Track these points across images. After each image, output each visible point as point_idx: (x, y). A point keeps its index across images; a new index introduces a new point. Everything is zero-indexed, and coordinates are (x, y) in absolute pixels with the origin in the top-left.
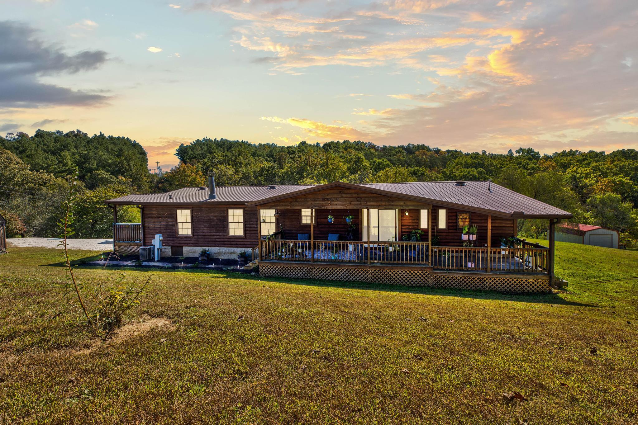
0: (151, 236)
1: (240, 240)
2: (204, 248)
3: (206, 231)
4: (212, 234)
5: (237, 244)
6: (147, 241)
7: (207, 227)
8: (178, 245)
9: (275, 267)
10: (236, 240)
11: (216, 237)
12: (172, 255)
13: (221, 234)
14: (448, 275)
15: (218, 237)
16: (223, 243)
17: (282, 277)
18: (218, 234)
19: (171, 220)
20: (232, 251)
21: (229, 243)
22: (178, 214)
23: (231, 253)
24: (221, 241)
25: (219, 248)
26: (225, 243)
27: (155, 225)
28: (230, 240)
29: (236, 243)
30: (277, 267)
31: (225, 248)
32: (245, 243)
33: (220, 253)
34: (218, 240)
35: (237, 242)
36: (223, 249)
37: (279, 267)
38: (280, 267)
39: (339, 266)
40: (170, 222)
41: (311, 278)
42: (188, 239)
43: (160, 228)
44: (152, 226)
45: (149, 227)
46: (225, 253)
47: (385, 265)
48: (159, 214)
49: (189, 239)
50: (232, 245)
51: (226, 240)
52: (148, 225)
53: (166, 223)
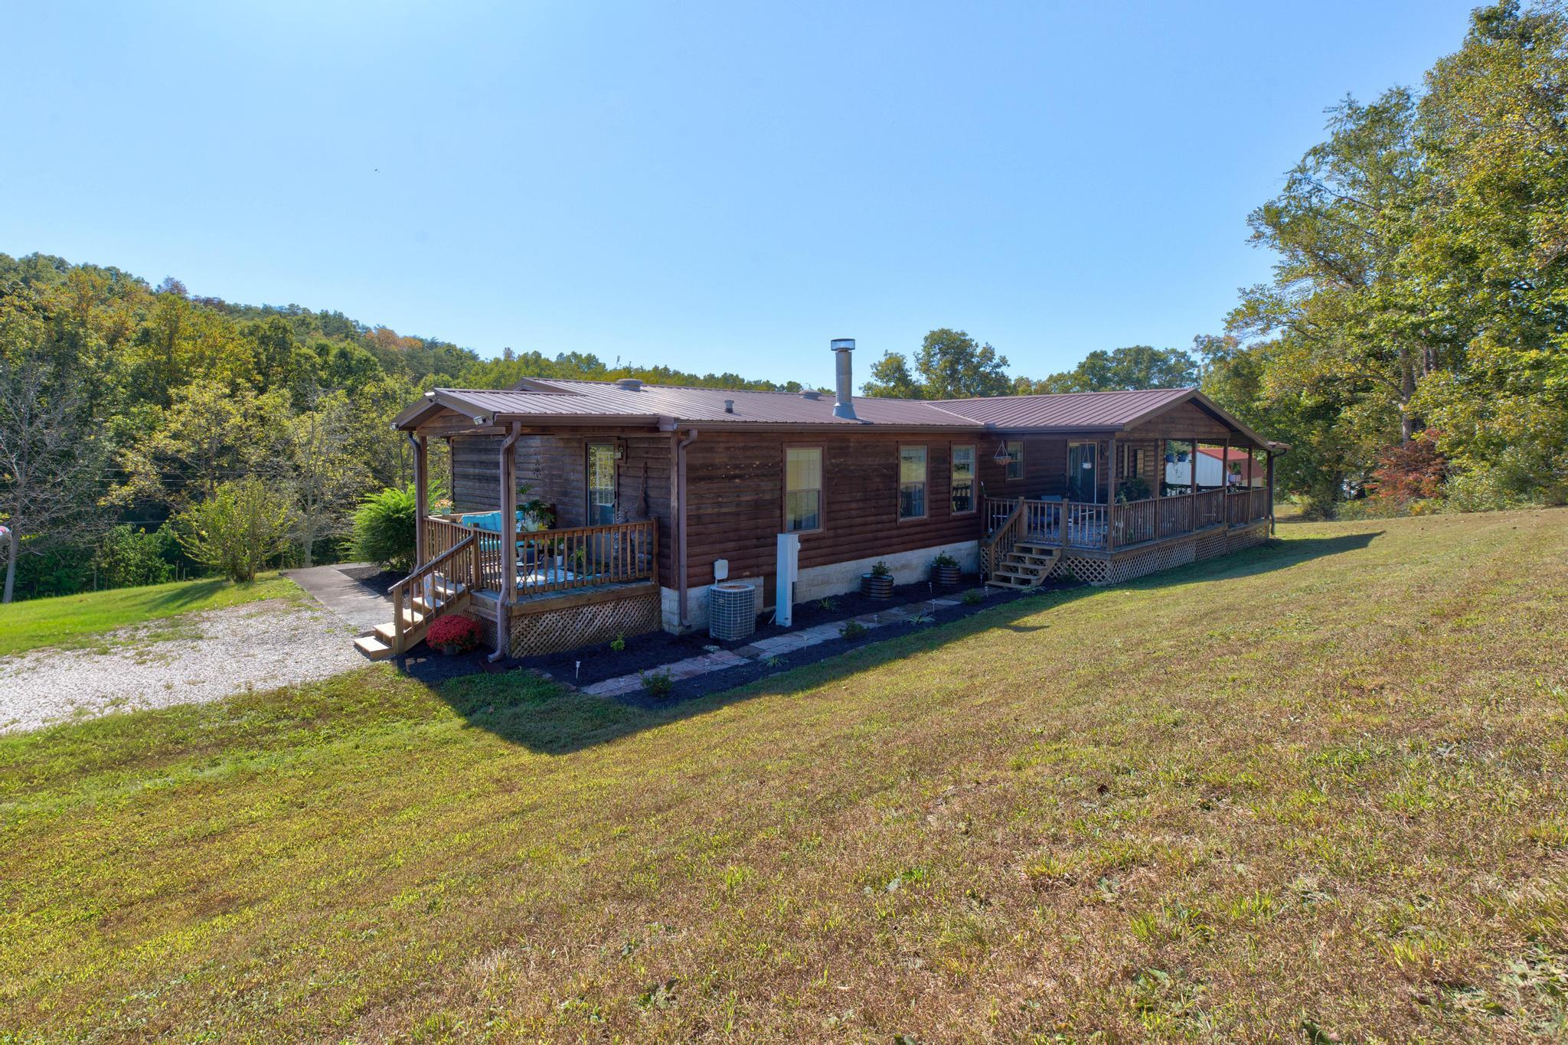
1: (919, 529)
3: (855, 513)
4: (867, 520)
5: (912, 541)
7: (857, 501)
10: (911, 530)
11: (873, 527)
12: (765, 604)
13: (884, 518)
15: (879, 526)
16: (887, 541)
18: (879, 518)
19: (767, 487)
20: (904, 562)
21: (900, 539)
22: (788, 466)
23: (902, 567)
24: (886, 538)
25: (878, 558)
26: (892, 540)
27: (719, 505)
28: (901, 532)
29: (911, 537)
31: (891, 557)
32: (927, 535)
34: (878, 535)
35: (914, 534)
36: (888, 560)
40: (766, 490)
42: (812, 544)
47: (1205, 530)
49: (816, 545)
50: (904, 546)
51: (895, 532)
52: (699, 508)
53: (756, 497)
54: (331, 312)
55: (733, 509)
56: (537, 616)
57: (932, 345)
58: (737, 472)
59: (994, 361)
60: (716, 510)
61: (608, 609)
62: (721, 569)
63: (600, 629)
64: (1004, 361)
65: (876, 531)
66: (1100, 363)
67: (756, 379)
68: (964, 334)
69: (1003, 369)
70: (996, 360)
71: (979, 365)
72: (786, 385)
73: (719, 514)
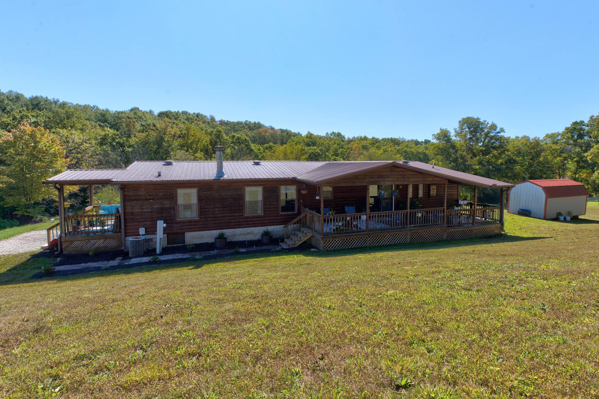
0: (137, 224)
1: (259, 219)
2: (221, 231)
3: (217, 212)
4: (225, 215)
5: (254, 224)
6: (129, 231)
7: (219, 208)
8: (179, 231)
9: (337, 240)
10: (253, 219)
11: (229, 218)
12: (168, 245)
13: (236, 214)
14: (454, 230)
15: (232, 218)
16: (238, 223)
17: (343, 249)
18: (232, 214)
19: (168, 202)
20: (249, 231)
21: (246, 223)
22: (178, 195)
23: (248, 234)
24: (236, 222)
25: (232, 230)
26: (241, 223)
27: (142, 209)
28: (246, 220)
29: (253, 222)
30: (338, 240)
31: (241, 229)
32: (264, 221)
33: (234, 235)
34: (232, 221)
35: (255, 221)
36: (238, 231)
37: (339, 240)
38: (341, 240)
39: (389, 232)
40: (167, 204)
41: (366, 246)
42: (193, 223)
43: (152, 212)
44: (137, 211)
45: (132, 213)
46: (240, 234)
47: (420, 228)
48: (150, 196)
49: (195, 224)
50: (248, 225)
51: (242, 220)
52: (132, 210)
53: (161, 206)
54: (257, 122)
55: (150, 210)
56: (72, 242)
57: (463, 125)
58: (151, 197)
59: (497, 130)
60: (140, 211)
61: (102, 241)
62: (142, 231)
63: (97, 248)
64: (502, 130)
65: (231, 219)
66: (579, 127)
67: (412, 139)
68: (479, 119)
69: (502, 134)
70: (498, 130)
71: (489, 133)
72: (423, 141)
73: (142, 212)
